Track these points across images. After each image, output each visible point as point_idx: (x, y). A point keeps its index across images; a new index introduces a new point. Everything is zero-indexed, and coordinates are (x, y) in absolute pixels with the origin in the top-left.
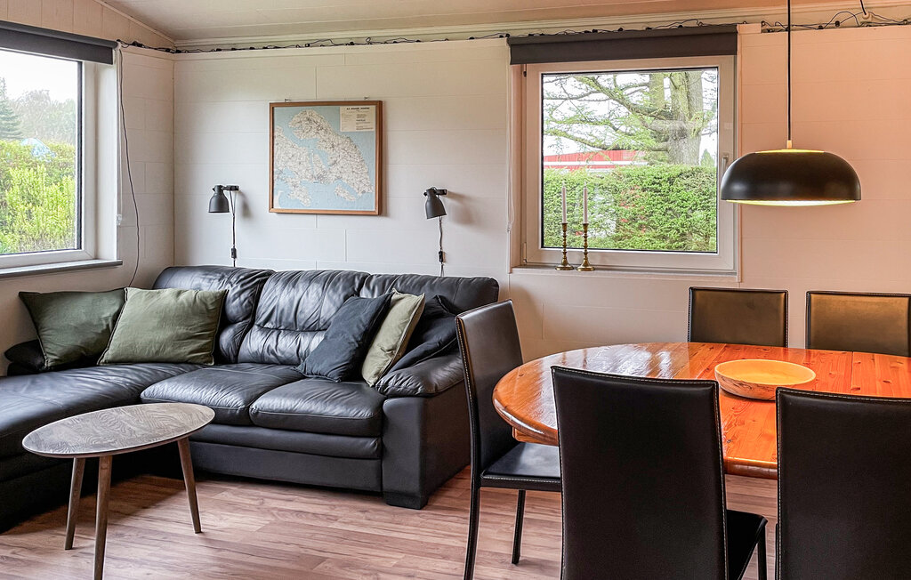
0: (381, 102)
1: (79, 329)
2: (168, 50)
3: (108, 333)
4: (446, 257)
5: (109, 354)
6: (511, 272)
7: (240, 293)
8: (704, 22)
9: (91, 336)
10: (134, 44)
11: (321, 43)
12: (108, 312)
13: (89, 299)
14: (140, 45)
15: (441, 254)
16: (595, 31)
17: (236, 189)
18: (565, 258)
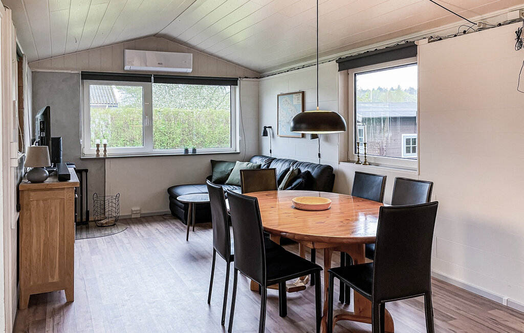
0: (303, 92)
1: (221, 173)
2: (257, 78)
3: (229, 175)
4: (321, 156)
5: (227, 182)
6: (339, 164)
7: (265, 165)
8: (409, 41)
9: (224, 175)
10: (245, 78)
11: (291, 70)
12: (230, 169)
13: (227, 163)
14: (247, 78)
15: (319, 154)
16: (368, 52)
17: (270, 127)
18: (359, 159)
